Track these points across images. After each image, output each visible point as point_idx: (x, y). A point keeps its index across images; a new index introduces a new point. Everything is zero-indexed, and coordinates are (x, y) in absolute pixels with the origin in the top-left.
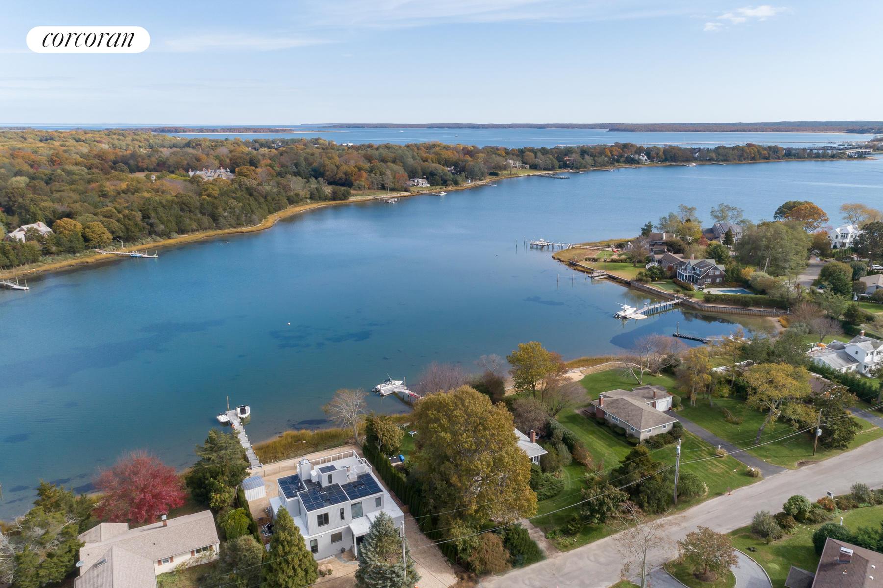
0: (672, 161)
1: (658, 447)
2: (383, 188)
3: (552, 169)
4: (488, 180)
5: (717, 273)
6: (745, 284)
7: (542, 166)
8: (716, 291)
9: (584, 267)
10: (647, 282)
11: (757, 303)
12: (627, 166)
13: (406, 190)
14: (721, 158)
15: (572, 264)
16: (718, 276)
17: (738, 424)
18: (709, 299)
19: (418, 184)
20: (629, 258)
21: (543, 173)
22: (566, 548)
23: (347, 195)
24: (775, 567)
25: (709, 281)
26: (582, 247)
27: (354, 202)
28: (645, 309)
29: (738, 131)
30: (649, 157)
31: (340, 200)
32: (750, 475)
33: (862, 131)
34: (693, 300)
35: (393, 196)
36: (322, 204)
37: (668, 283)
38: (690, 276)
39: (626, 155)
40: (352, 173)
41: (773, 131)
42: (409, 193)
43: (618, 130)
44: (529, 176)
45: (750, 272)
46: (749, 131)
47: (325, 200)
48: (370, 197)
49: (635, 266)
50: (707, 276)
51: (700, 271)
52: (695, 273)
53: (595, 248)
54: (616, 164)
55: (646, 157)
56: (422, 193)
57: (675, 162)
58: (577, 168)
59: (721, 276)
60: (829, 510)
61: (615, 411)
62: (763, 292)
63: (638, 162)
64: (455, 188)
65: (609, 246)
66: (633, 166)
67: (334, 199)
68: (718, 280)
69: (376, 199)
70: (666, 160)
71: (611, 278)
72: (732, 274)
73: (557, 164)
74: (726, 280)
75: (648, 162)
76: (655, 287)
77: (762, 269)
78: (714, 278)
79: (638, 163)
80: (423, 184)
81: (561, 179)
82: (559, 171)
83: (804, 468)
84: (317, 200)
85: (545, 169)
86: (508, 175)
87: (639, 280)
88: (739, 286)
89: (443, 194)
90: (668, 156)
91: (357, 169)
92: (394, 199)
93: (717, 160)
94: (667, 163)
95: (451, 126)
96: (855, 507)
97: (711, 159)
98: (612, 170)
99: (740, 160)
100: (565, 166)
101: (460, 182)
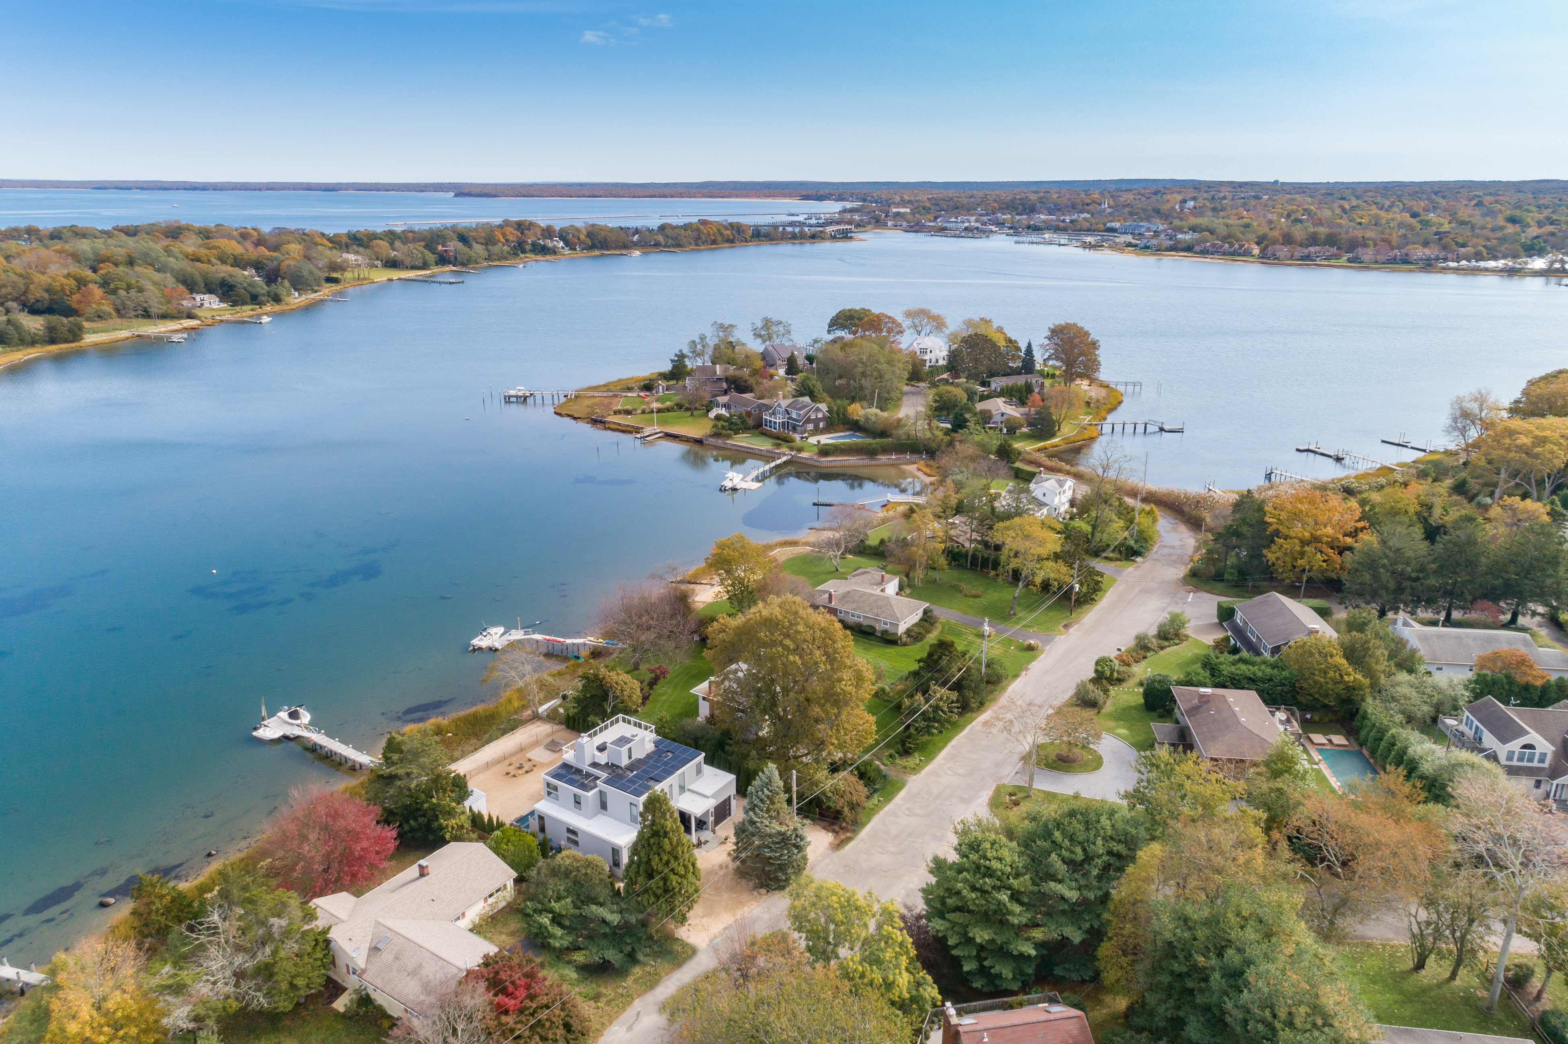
0: (602, 248)
1: (921, 640)
2: (147, 315)
3: (425, 266)
4: (327, 290)
5: (820, 415)
6: (855, 426)
7: (408, 261)
8: (825, 439)
9: (619, 424)
10: (729, 437)
11: (885, 450)
12: (539, 257)
13: (190, 316)
14: (670, 242)
15: (596, 422)
16: (820, 420)
17: (979, 597)
18: (825, 451)
19: (202, 305)
20: (677, 405)
21: (412, 274)
22: (916, 770)
23: (78, 332)
24: (1123, 731)
25: (810, 427)
26: (591, 393)
27: (96, 344)
28: (754, 474)
29: (655, 196)
30: (567, 243)
31: (66, 341)
32: (1030, 648)
33: (820, 198)
34: (804, 455)
35: (170, 328)
36: (33, 353)
37: (754, 435)
38: (783, 423)
39: (530, 241)
40: (63, 290)
41: (704, 196)
42: (198, 322)
43: (469, 195)
44: (391, 280)
45: (858, 411)
46: (672, 197)
47: (33, 343)
48: (124, 334)
49: (692, 415)
50: (809, 421)
51: (799, 415)
52: (790, 418)
53: (611, 394)
54: (522, 256)
55: (561, 244)
56: (222, 321)
57: (608, 249)
58: (463, 264)
59: (824, 418)
60: (1129, 665)
61: (854, 606)
62: (883, 434)
63: (553, 251)
64: (277, 308)
65: (630, 389)
66: (548, 257)
67: (52, 341)
68: (821, 425)
69: (139, 336)
70: (593, 247)
71: (668, 436)
72: (838, 414)
73: (431, 257)
74: (833, 423)
75: (567, 251)
76: (742, 440)
77: (871, 405)
78: (816, 422)
79: (555, 253)
80: (211, 303)
81: (440, 283)
82: (436, 270)
83: (1071, 630)
84: (17, 345)
85: (414, 268)
86: (354, 279)
87: (716, 435)
88: (848, 430)
89: (265, 319)
90: (596, 241)
91: (73, 283)
92: (180, 335)
93: (665, 246)
94: (597, 253)
95: (145, 185)
96: (1145, 657)
97: (657, 244)
98: (521, 266)
99: (697, 245)
100: (443, 260)
101: (282, 297)
